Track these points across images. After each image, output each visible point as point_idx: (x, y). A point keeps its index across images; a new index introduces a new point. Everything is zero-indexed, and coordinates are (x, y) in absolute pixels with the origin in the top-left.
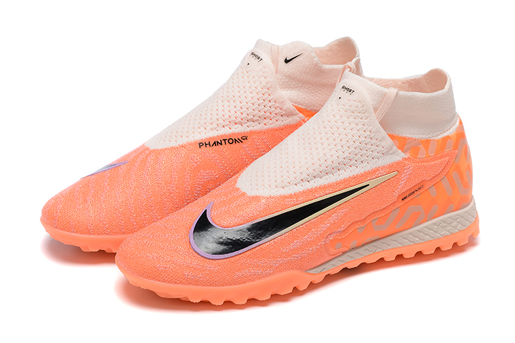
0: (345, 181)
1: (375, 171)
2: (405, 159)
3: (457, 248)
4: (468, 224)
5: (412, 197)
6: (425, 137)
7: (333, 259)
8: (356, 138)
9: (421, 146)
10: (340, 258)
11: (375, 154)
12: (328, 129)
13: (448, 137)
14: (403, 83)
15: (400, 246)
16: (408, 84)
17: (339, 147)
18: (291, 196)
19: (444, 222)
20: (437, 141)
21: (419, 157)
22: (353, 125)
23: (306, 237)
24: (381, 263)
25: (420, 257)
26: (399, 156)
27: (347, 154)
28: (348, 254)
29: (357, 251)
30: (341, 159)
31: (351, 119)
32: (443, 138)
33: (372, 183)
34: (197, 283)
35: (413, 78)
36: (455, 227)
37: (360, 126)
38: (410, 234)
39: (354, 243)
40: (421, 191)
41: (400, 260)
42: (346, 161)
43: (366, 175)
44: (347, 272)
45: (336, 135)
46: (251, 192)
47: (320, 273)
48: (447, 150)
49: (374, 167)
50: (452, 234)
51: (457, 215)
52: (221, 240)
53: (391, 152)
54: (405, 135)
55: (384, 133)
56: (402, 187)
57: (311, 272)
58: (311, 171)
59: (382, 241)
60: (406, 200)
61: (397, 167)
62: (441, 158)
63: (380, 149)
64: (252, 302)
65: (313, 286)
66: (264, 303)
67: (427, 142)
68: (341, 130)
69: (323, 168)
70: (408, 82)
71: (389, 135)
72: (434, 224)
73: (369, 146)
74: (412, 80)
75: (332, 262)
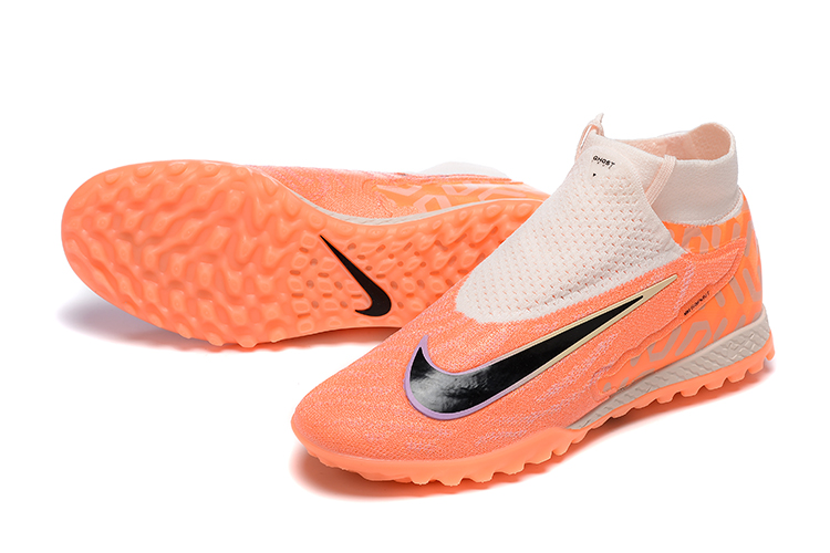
0: (611, 293)
1: (648, 276)
2: (685, 256)
3: (750, 378)
4: (763, 342)
5: (695, 310)
6: (706, 222)
7: (599, 406)
8: (622, 230)
9: (702, 236)
10: (607, 405)
11: (648, 252)
12: (582, 221)
13: (733, 221)
14: (659, 144)
15: (680, 380)
16: (666, 146)
17: (600, 245)
18: (540, 321)
19: (735, 342)
20: (721, 227)
21: (701, 251)
22: (617, 213)
23: (567, 378)
24: (655, 408)
25: (705, 394)
26: (678, 252)
27: (611, 255)
28: (616, 398)
29: (626, 392)
30: (604, 263)
31: (614, 204)
32: (728, 222)
33: (647, 293)
34: (423, 455)
35: (673, 136)
36: (749, 348)
37: (627, 213)
38: (693, 362)
39: (624, 381)
40: (706, 300)
41: (679, 400)
42: (611, 264)
43: (639, 282)
44: (613, 423)
45: (595, 228)
46: (483, 318)
47: (582, 429)
48: (734, 240)
49: (647, 270)
50: (746, 358)
51: (751, 330)
52: (452, 391)
53: (667, 248)
54: (680, 222)
55: (658, 221)
56: (684, 297)
57: (573, 427)
58: (565, 282)
59: (657, 375)
60: (690, 314)
61: (676, 268)
62: (727, 251)
63: (653, 244)
64: (500, 477)
65: (574, 447)
66: (514, 478)
67: (709, 229)
68: (601, 220)
69: (581, 277)
70: (666, 141)
71: (666, 224)
72: (723, 346)
73: (639, 241)
74: (672, 139)
75: (598, 412)
